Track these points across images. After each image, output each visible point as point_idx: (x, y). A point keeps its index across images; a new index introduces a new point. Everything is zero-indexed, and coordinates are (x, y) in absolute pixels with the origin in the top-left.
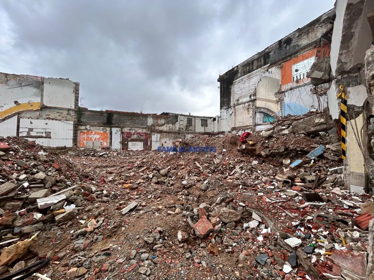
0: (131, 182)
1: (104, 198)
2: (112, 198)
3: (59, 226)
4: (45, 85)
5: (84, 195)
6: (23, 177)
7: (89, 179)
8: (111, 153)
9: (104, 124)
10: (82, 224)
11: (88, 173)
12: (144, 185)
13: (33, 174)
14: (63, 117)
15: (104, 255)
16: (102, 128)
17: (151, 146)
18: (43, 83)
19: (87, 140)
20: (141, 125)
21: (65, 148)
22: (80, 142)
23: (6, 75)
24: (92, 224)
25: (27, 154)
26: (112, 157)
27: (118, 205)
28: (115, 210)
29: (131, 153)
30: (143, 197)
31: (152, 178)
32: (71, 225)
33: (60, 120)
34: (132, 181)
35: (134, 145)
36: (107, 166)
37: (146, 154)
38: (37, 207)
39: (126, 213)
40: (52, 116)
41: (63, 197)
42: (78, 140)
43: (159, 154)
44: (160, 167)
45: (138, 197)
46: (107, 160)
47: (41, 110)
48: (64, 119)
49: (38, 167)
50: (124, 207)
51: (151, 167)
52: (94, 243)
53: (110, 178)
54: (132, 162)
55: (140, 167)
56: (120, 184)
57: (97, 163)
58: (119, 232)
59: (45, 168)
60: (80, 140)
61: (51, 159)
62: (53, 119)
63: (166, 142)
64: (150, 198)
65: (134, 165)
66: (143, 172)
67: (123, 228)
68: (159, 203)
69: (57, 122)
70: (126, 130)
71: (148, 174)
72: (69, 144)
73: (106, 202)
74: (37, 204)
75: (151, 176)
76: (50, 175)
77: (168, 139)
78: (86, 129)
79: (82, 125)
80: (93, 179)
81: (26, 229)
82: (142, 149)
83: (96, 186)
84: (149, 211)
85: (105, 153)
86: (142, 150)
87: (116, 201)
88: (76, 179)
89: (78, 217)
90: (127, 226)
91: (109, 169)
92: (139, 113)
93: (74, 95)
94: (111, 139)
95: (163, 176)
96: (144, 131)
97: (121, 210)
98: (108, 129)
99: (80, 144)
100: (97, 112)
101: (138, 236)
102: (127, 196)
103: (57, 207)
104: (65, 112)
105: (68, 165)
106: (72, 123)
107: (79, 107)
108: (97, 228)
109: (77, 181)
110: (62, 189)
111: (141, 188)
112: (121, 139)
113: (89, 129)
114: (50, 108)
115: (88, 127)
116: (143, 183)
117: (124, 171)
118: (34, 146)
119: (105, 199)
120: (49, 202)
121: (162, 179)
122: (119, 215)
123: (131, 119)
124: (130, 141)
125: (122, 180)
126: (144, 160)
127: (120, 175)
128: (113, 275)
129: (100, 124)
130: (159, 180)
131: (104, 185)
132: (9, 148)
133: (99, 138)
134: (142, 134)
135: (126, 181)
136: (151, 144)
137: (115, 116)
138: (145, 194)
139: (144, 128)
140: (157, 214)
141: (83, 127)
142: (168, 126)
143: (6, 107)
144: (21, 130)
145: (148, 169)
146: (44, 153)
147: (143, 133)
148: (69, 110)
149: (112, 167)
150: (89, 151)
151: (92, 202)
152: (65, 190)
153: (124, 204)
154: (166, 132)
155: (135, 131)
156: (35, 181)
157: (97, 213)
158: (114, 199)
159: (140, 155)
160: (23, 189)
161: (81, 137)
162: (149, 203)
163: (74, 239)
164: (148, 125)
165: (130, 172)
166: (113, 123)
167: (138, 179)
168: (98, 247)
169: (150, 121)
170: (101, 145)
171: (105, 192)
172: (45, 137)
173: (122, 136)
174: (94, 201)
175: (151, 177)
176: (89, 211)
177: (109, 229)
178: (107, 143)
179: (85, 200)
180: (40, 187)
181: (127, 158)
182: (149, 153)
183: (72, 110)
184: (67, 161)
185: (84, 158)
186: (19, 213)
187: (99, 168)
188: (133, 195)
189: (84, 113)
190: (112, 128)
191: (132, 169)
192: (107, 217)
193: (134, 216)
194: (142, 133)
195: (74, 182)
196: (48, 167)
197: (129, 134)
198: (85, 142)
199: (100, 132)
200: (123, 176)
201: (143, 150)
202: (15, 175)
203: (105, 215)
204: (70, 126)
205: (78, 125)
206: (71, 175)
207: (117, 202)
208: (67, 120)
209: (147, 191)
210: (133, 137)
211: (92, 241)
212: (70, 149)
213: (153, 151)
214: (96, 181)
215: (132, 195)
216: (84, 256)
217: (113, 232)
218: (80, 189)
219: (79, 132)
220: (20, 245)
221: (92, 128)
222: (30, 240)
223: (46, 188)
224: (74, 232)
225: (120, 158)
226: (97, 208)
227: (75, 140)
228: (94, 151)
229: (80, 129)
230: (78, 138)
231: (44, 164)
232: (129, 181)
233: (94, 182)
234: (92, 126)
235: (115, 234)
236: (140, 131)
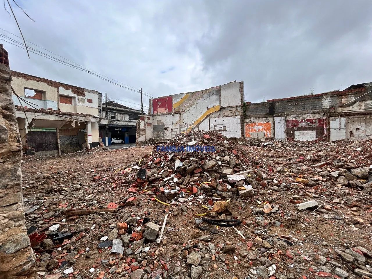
0: (304, 177)
1: (274, 186)
2: (283, 189)
3: (242, 200)
4: (222, 91)
5: (257, 180)
6: (218, 158)
7: (259, 166)
8: (275, 143)
9: (266, 114)
10: (259, 204)
11: (258, 160)
12: (324, 183)
13: (223, 156)
14: (233, 114)
15: (285, 241)
16: (265, 118)
17: (329, 136)
18: (220, 90)
19: (252, 131)
20: (312, 109)
21: (235, 138)
22: (246, 133)
23: (202, 91)
24: (267, 208)
25: (218, 142)
26: (276, 148)
27: (291, 197)
28: (288, 202)
29: (298, 143)
30: (326, 198)
31: (337, 178)
32: (250, 202)
33: (231, 116)
34: (305, 175)
35: (303, 135)
36: (272, 157)
37: (322, 146)
38: (228, 181)
39: (304, 210)
40: (226, 114)
41: (242, 177)
42: (245, 131)
43: (347, 147)
44: (352, 165)
45: (318, 196)
46: (272, 150)
47: (220, 111)
48: (234, 115)
49: (225, 152)
50: (300, 203)
51: (333, 163)
52: (273, 225)
53: (279, 169)
54: (302, 154)
55: (315, 161)
56: (290, 176)
57: (262, 153)
58: (297, 227)
59: (229, 153)
60: (246, 131)
61: (231, 147)
62: (227, 117)
63: (358, 129)
64: (338, 203)
65: (305, 157)
66: (320, 167)
67: (303, 226)
68: (355, 213)
69: (230, 117)
70: (291, 118)
71: (329, 171)
72: (239, 135)
73: (277, 191)
74: (227, 179)
75: (335, 174)
76: (232, 159)
77: (363, 124)
78: (251, 121)
79: (247, 118)
80: (262, 167)
81: (224, 194)
82: (315, 139)
83: (266, 174)
84: (339, 219)
85: (269, 143)
86: (314, 141)
87: (289, 193)
88: (249, 164)
89: (254, 197)
90: (307, 224)
91: (276, 160)
92: (307, 95)
93: (240, 93)
94: (274, 129)
95: (358, 178)
96: (317, 116)
97: (297, 205)
98: (271, 119)
99: (246, 135)
100: (259, 104)
101: (326, 243)
102: (301, 191)
103: (239, 184)
104: (235, 109)
105: (242, 152)
106: (240, 117)
107: (244, 103)
108: (274, 213)
109: (249, 167)
110: (241, 171)
111: (321, 186)
112: (286, 128)
113: (253, 121)
114: (225, 108)
115: (252, 119)
116: (322, 181)
117: (293, 163)
118: (221, 137)
119: (276, 188)
120: (235, 179)
121: (357, 182)
122: (294, 208)
123: (297, 104)
124: (297, 130)
125: (293, 172)
126: (320, 153)
127: (290, 168)
128: (300, 267)
129: (263, 115)
130: (351, 182)
131: (273, 174)
132: (210, 138)
133: (262, 129)
134: (314, 121)
135: (298, 174)
136: (329, 133)
137: (278, 105)
138: (328, 195)
139: (316, 113)
140: (354, 228)
141: (248, 120)
142: (363, 104)
143: (204, 113)
144: (211, 127)
145: (328, 164)
146: (227, 142)
147: (315, 119)
148: (237, 107)
149: (278, 157)
150: (255, 141)
151: (264, 188)
152: (243, 172)
153: (299, 199)
154: (359, 114)
155: (303, 118)
156: (224, 162)
157: (270, 199)
158: (286, 190)
159: (311, 147)
160: (219, 166)
161: (247, 128)
162: (337, 209)
163: (254, 214)
164: (323, 107)
165: (302, 166)
166: (276, 112)
167: (314, 176)
168: (277, 231)
169: (326, 103)
170: (265, 135)
171: (275, 181)
172: (224, 131)
173: (287, 125)
174: (266, 187)
175: (336, 176)
176: (263, 195)
177: (286, 218)
178: (270, 133)
179: (258, 184)
180: (227, 167)
181: (295, 149)
182: (327, 145)
183: (239, 106)
184: (241, 149)
185: (251, 148)
186: (219, 182)
187: (265, 157)
188: (310, 192)
189: (248, 107)
190: (275, 118)
191: (303, 162)
192: (281, 207)
193: (315, 216)
194: (313, 119)
195: (248, 167)
196: (230, 153)
197: (295, 123)
198: (250, 133)
199: (263, 123)
200: (293, 168)
201: (316, 141)
202: (214, 156)
203: (279, 204)
204: (238, 120)
205: (244, 118)
206: (245, 160)
207: (290, 195)
208: (236, 116)
209: (331, 192)
210: (300, 125)
211: (271, 223)
212: (239, 139)
213: (334, 142)
214: (265, 169)
215: (308, 191)
216: (265, 232)
217: (291, 224)
218: (253, 174)
219: (245, 125)
220: (222, 203)
221: (256, 120)
222: (227, 202)
223: (230, 168)
224: (253, 208)
225: (285, 149)
226: (270, 194)
227: (242, 132)
228: (259, 141)
229: (246, 122)
230: (245, 129)
231: (228, 150)
232: (302, 176)
233: (263, 170)
234: (255, 118)
235: (293, 227)
236: (310, 117)
